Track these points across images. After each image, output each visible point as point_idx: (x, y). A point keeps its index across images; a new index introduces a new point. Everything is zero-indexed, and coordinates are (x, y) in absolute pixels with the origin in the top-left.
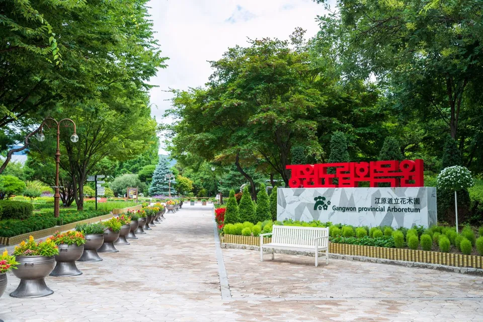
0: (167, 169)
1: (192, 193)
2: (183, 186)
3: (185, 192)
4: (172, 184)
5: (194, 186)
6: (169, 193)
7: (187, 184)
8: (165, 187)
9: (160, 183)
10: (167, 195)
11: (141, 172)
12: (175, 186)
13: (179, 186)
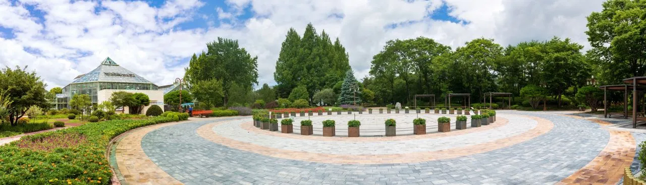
0: (353, 81)
1: (372, 102)
2: (367, 96)
3: (369, 101)
4: (357, 94)
5: (375, 96)
6: (355, 102)
7: (370, 95)
8: (352, 97)
9: (347, 94)
10: (352, 104)
11: (335, 86)
12: (361, 95)
13: (363, 96)
